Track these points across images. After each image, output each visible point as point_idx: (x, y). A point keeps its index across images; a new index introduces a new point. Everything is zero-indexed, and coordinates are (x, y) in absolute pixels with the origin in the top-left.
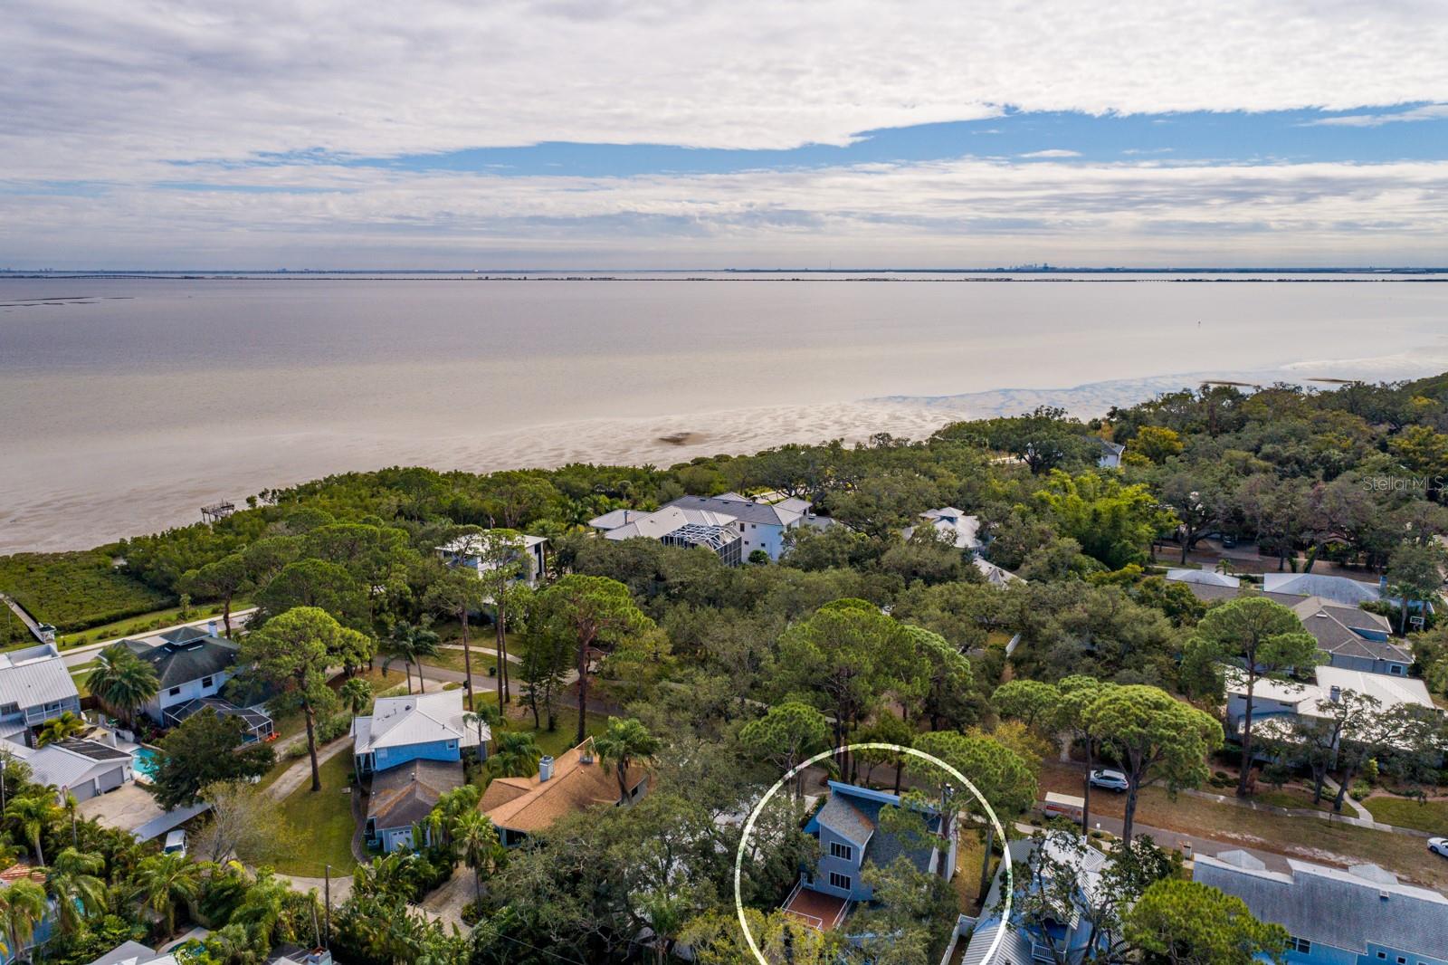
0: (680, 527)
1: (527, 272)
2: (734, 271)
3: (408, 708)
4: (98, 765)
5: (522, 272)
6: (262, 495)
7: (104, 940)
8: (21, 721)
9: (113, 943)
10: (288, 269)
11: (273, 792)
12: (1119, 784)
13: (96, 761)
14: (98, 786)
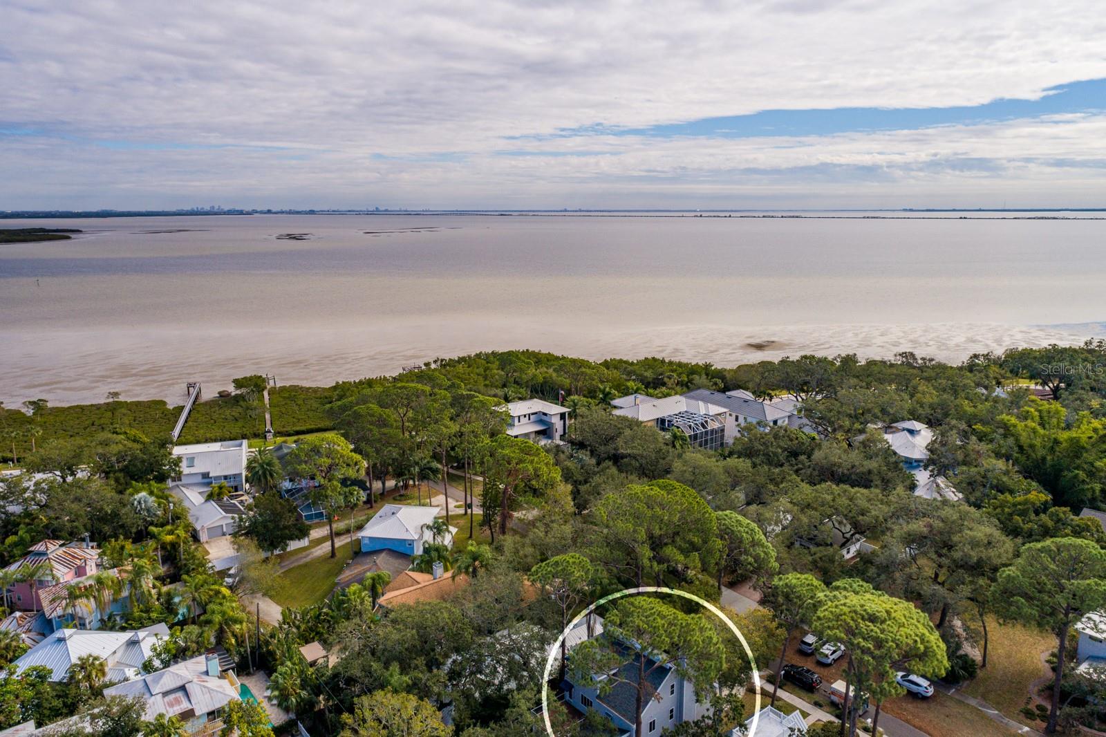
0: (677, 412)
1: (732, 211)
2: (911, 210)
3: (393, 513)
4: (225, 517)
5: (729, 211)
6: (435, 362)
7: (150, 618)
8: (209, 484)
9: (153, 622)
10: (568, 209)
11: (311, 553)
12: (921, 690)
13: (224, 513)
14: (225, 530)
